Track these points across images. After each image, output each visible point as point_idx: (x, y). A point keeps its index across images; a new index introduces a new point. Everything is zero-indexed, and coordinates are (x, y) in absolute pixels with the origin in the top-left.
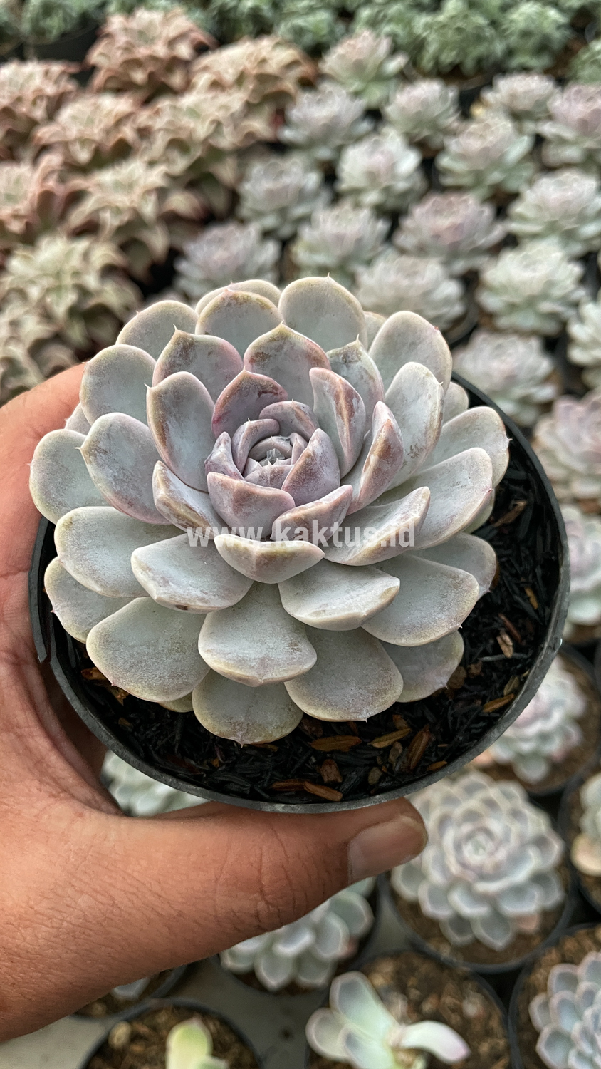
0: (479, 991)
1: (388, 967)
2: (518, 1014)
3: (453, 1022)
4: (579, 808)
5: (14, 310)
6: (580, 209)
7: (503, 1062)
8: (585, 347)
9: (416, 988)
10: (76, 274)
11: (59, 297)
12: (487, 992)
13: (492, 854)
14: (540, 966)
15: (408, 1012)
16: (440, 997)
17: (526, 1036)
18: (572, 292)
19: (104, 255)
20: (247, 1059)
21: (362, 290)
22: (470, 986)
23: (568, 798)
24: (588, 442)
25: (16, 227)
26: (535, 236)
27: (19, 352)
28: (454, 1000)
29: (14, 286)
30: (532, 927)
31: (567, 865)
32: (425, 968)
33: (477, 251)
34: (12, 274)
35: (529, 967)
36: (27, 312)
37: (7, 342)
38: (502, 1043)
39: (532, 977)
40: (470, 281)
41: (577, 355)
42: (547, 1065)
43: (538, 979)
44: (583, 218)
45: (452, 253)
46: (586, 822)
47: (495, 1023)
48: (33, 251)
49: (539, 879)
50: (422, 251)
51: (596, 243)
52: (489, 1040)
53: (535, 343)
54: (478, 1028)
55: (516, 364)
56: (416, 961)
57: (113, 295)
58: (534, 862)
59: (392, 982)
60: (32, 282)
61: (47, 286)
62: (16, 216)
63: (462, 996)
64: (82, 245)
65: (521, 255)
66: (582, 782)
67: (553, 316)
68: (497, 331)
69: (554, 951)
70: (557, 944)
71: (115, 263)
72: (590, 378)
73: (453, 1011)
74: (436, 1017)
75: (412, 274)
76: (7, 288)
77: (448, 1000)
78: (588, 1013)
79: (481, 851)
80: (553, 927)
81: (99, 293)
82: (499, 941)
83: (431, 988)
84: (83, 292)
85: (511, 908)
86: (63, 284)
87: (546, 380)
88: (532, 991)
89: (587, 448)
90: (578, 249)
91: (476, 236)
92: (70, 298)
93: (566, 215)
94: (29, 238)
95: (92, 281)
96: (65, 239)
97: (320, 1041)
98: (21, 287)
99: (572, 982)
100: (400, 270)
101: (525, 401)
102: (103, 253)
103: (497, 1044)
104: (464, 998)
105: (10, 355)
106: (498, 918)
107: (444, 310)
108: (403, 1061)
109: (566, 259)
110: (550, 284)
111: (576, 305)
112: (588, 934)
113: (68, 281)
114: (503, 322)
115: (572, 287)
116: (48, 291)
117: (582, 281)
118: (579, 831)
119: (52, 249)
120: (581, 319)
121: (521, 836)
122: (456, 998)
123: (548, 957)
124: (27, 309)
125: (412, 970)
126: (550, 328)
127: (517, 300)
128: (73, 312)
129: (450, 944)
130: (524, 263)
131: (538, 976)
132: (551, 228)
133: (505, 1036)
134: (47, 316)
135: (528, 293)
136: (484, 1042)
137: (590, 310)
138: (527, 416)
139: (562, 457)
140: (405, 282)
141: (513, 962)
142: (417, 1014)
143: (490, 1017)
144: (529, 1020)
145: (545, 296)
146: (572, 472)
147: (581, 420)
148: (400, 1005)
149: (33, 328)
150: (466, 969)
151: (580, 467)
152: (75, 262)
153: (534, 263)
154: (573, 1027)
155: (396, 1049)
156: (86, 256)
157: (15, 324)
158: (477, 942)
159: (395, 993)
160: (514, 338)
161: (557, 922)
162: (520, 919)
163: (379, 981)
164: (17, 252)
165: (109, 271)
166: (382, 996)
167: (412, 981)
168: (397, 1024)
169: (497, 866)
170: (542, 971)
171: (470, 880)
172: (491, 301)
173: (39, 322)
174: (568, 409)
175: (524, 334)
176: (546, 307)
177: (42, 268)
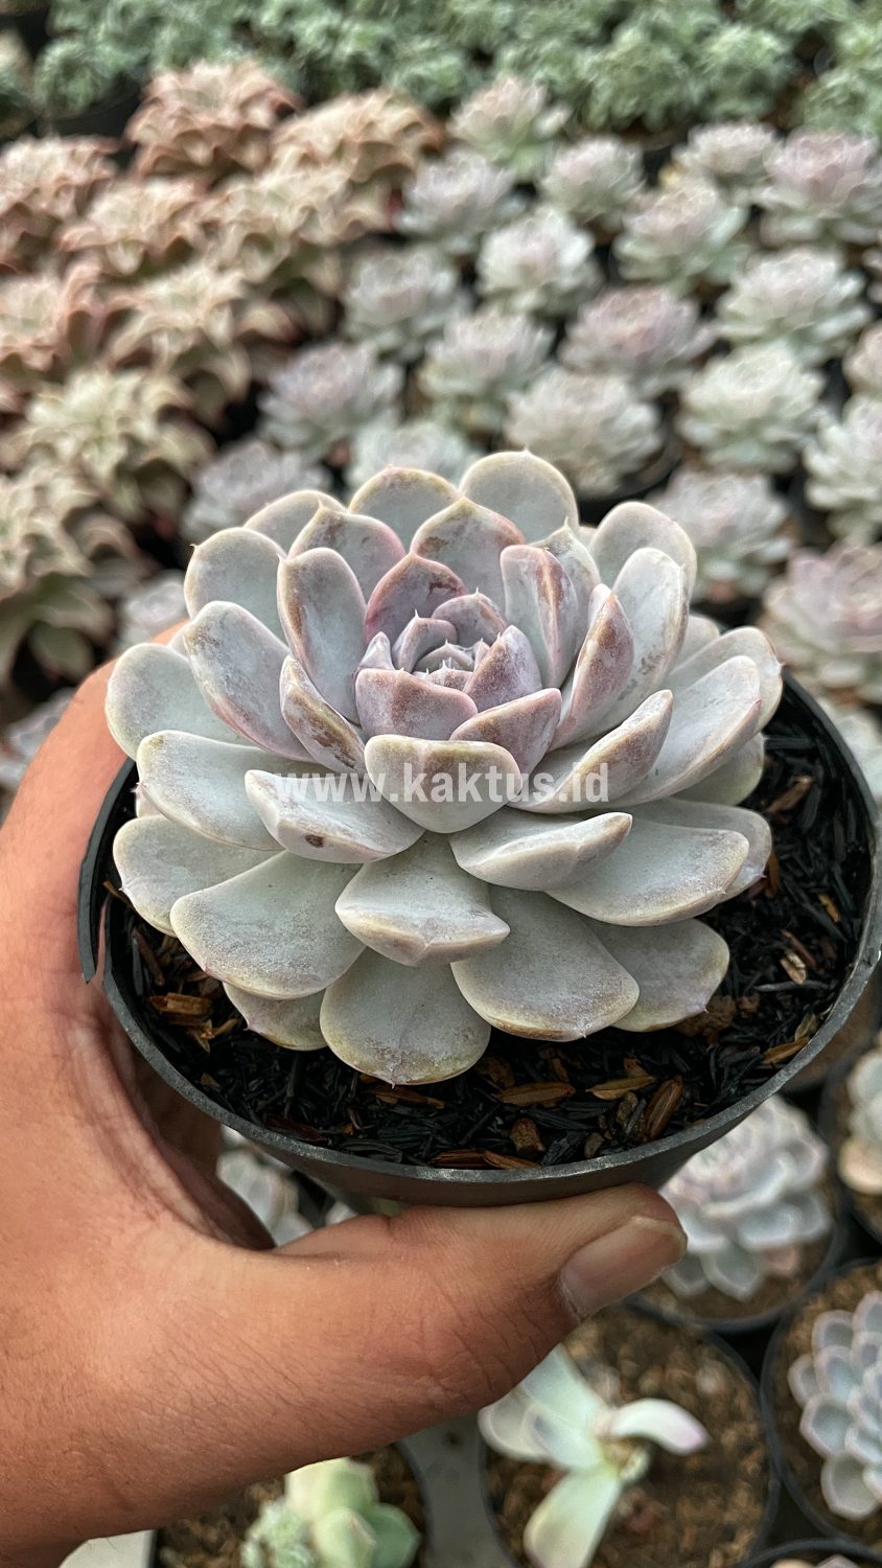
0: (718, 1358)
1: (589, 1333)
2: (774, 1389)
3: (684, 1402)
4: (847, 1104)
5: (40, 472)
6: (815, 300)
7: (757, 1454)
8: (827, 483)
9: (631, 1359)
10: (124, 420)
11: (101, 450)
12: (729, 1359)
13: (726, 1164)
14: (802, 1319)
15: (621, 1392)
16: (664, 1368)
17: (786, 1418)
18: (809, 411)
19: (163, 393)
20: (398, 1468)
21: (518, 424)
22: (705, 1352)
23: (831, 1092)
24: (837, 608)
25: (38, 361)
26: (754, 341)
27: (49, 525)
28: (685, 1373)
29: (38, 441)
30: (788, 1266)
31: (833, 1180)
32: (642, 1331)
33: (675, 364)
34: (35, 425)
35: (785, 1322)
36: (57, 475)
37: (33, 513)
38: (753, 1428)
39: (792, 1335)
40: (669, 405)
41: (820, 496)
42: (819, 1452)
43: (798, 1338)
44: (820, 312)
45: (640, 369)
46: (857, 1121)
47: (742, 1402)
48: (62, 393)
49: (793, 1198)
50: (600, 367)
51: (841, 345)
52: (735, 1424)
53: (760, 483)
54: (718, 1410)
55: (734, 511)
56: (629, 1323)
57: (175, 445)
58: (785, 1175)
59: (594, 1350)
60: (64, 434)
61: (84, 439)
62: (38, 347)
63: (695, 1365)
64: (130, 381)
65: (738, 365)
66: (850, 1068)
67: (783, 445)
68: (707, 469)
69: (820, 1299)
70: (824, 1289)
71: (175, 403)
72: (839, 525)
73: (683, 1388)
74: (660, 1395)
75: (585, 397)
76: (29, 443)
77: (677, 1374)
78: (870, 1375)
79: (711, 1162)
80: (817, 1267)
81: (154, 445)
82: (742, 1285)
83: (652, 1358)
84: (134, 443)
85: (757, 1238)
86: (105, 435)
87: (778, 531)
88: (792, 1355)
89: (837, 618)
90: (815, 354)
91: (672, 343)
92: (116, 453)
93: (796, 308)
94: (57, 375)
95: (145, 428)
96: (107, 373)
97: (498, 1434)
98: (49, 441)
99: (844, 1335)
100: (568, 394)
101: (749, 562)
102: (160, 390)
103: (747, 1431)
104: (698, 1369)
105: (37, 530)
106: (738, 1254)
107: (634, 444)
108: (615, 1457)
109: (797, 368)
110: (778, 402)
111: (814, 430)
112: (866, 1274)
113: (113, 430)
114: (716, 457)
115: (809, 406)
116: (85, 445)
117: (823, 397)
118: (847, 1134)
119: (89, 389)
120: (824, 448)
121: (766, 1141)
122: (685, 1369)
123: (812, 1307)
124: (57, 470)
125: (624, 1335)
126: (782, 461)
127: (734, 427)
128: (122, 471)
129: (675, 1296)
130: (741, 376)
131: (799, 1334)
132: (778, 329)
133: (756, 1419)
134: (84, 475)
135: (749, 416)
136: (729, 1427)
137: (834, 433)
138: (754, 582)
139: (803, 630)
140: (578, 410)
141: (765, 1315)
142: (631, 1392)
143: (734, 1393)
144: (790, 1396)
145: (770, 418)
146: (819, 652)
147: (827, 581)
148: (609, 1383)
149: (67, 493)
150: (699, 1327)
151: (829, 645)
152: (121, 403)
153: (754, 375)
154: (850, 1397)
155: (606, 1440)
156: (136, 395)
157: (41, 490)
158: (713, 1291)
159: (601, 1366)
160: (730, 478)
161: (822, 1259)
162: (771, 1254)
163: (579, 1349)
164: (40, 395)
165: (168, 414)
166: (584, 1371)
167: (624, 1351)
168: (606, 1407)
169: (734, 1180)
170: (805, 1325)
171: (699, 1203)
172: (697, 430)
173: (74, 487)
174: (808, 567)
175: (743, 471)
176: (774, 433)
177: (77, 414)
